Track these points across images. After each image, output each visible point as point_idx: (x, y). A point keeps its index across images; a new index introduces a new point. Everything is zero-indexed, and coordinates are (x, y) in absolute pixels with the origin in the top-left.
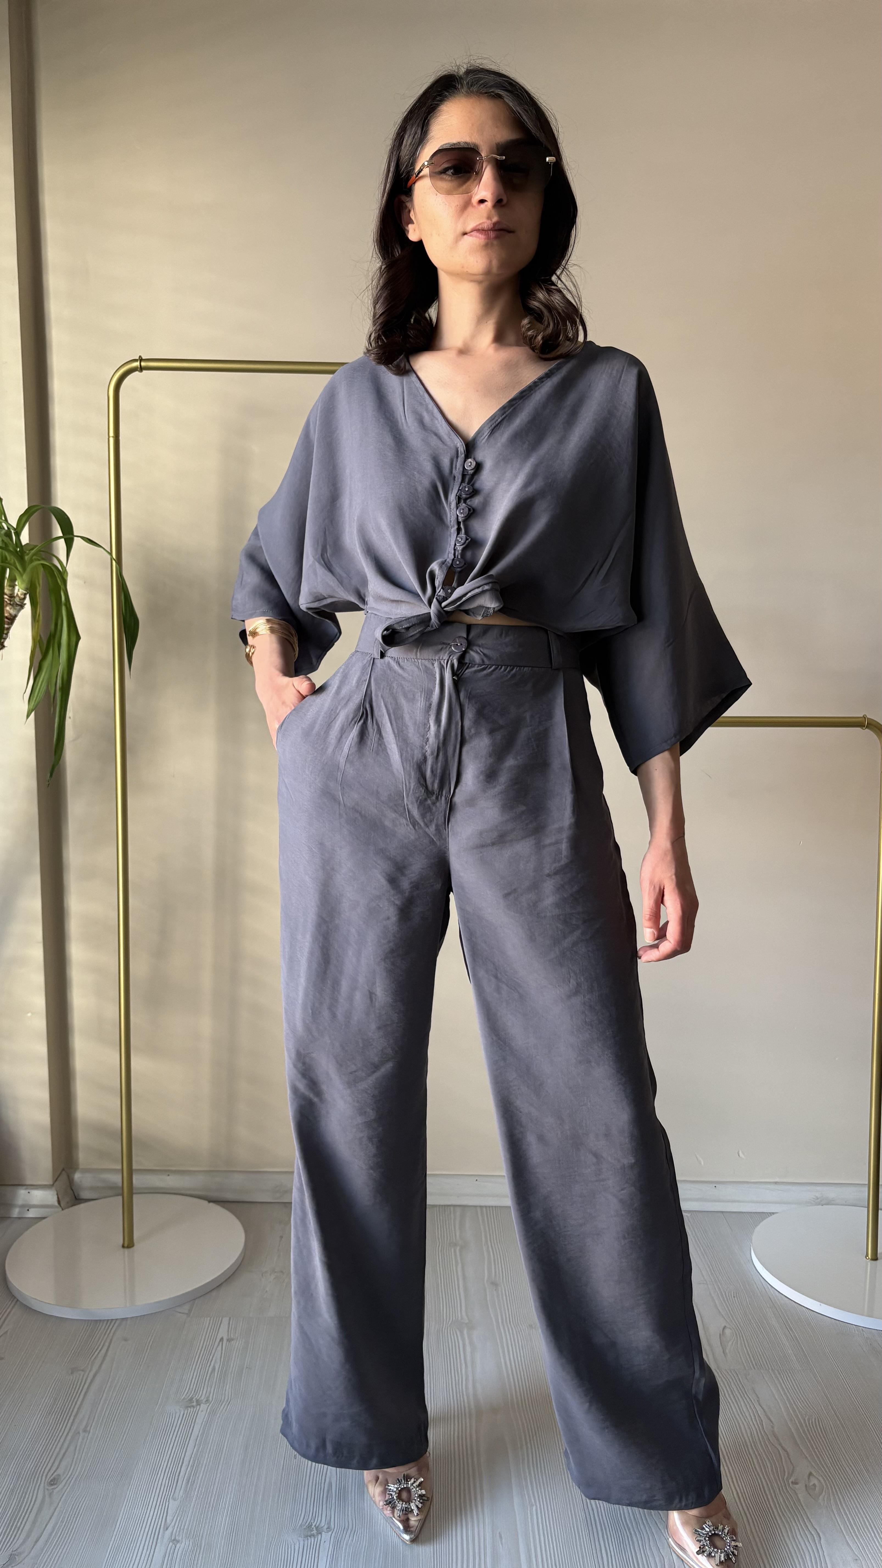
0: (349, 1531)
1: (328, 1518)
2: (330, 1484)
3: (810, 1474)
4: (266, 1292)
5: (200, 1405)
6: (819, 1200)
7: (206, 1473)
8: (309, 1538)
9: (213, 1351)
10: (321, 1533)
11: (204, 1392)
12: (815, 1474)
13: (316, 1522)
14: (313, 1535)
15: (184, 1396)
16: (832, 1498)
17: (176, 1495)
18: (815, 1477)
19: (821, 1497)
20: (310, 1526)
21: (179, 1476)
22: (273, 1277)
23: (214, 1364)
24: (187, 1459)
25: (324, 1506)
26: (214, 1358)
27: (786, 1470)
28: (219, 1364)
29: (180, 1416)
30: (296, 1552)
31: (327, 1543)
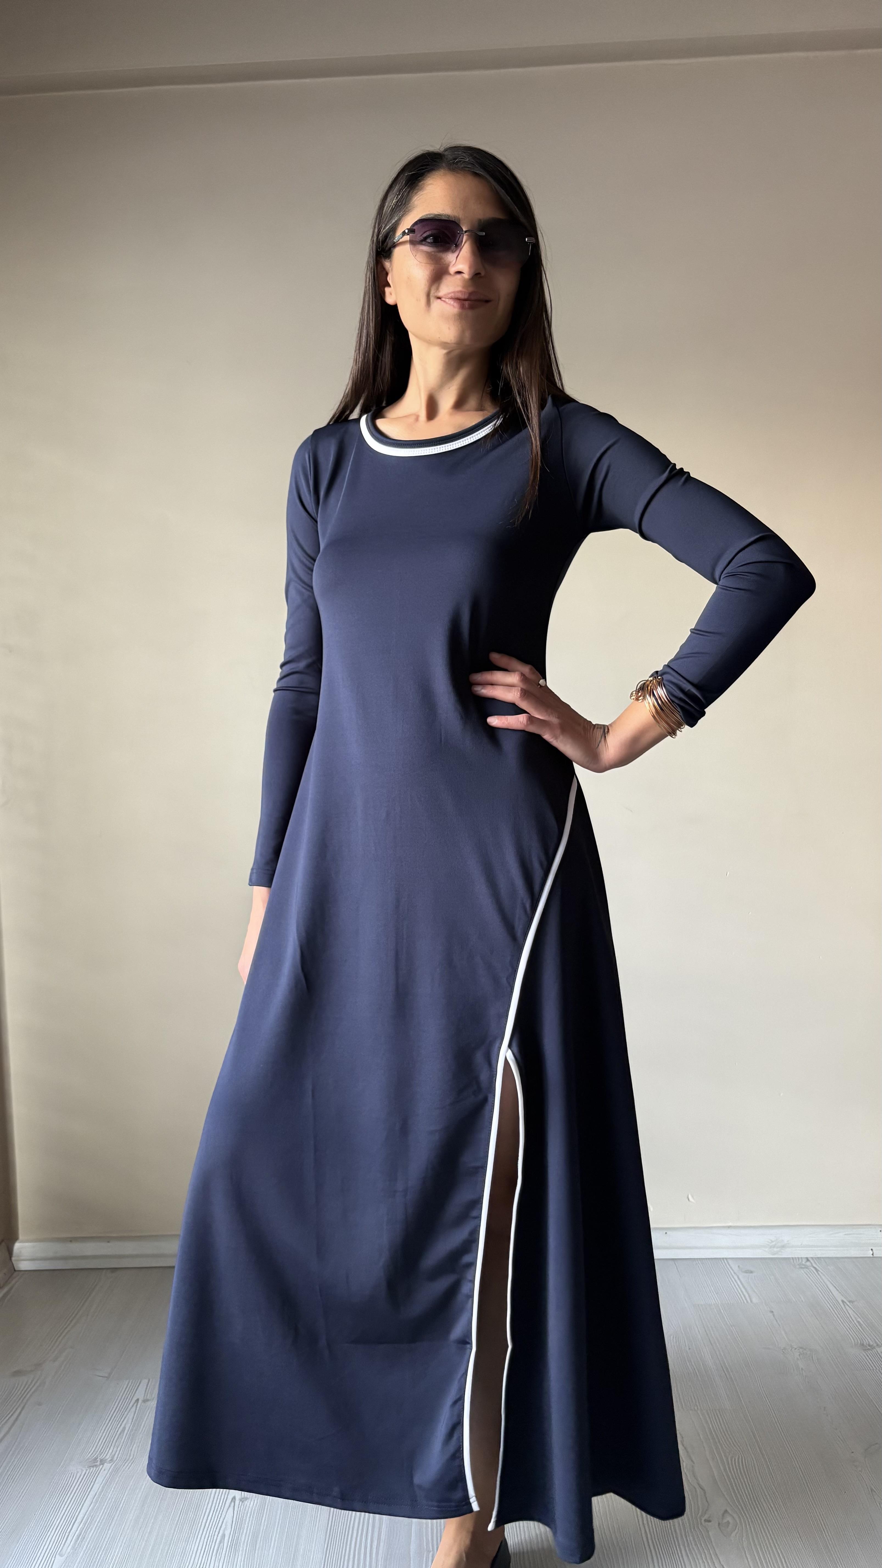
2: (224, 1536)
3: (726, 1511)
5: (103, 1464)
6: (774, 1243)
7: (98, 1529)
9: (127, 1412)
11: (110, 1451)
12: (730, 1512)
15: (88, 1456)
16: (744, 1535)
17: (63, 1552)
18: (730, 1514)
19: (733, 1534)
21: (70, 1532)
23: (125, 1425)
24: (81, 1515)
25: (213, 1558)
26: (126, 1419)
27: (700, 1509)
28: (130, 1425)
29: (81, 1475)
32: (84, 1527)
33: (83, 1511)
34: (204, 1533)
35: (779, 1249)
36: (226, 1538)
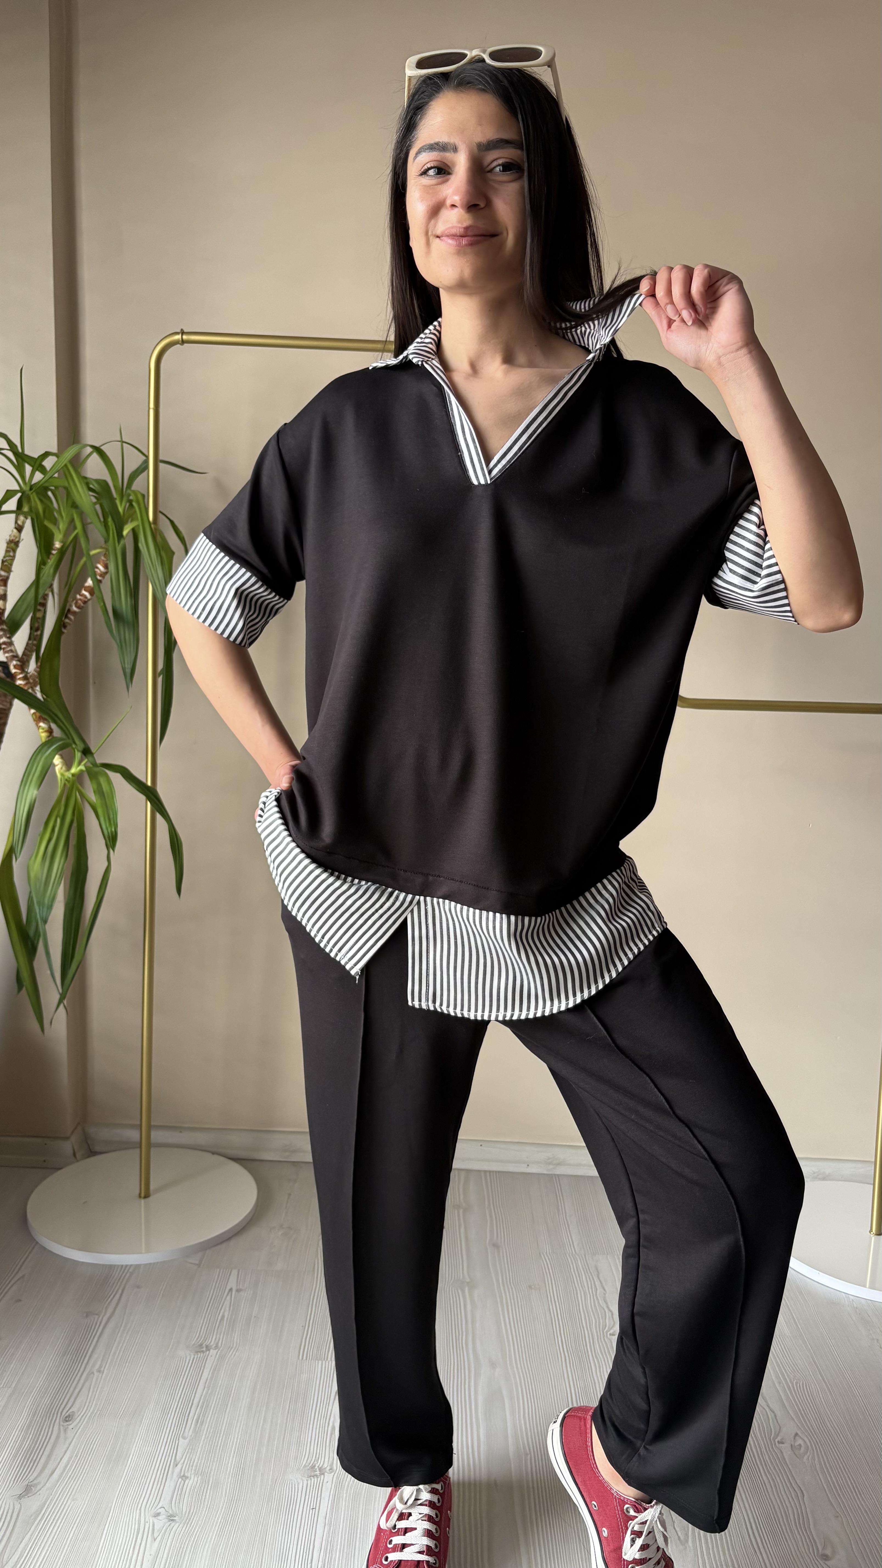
3: (796, 1434)
4: (274, 1246)
5: (209, 1350)
6: (816, 1175)
7: (215, 1415)
8: (312, 1478)
9: (223, 1301)
10: (323, 1474)
11: (215, 1336)
12: (800, 1434)
13: (320, 1463)
14: (317, 1476)
15: (194, 1342)
17: (186, 1434)
18: (801, 1437)
19: (806, 1457)
20: (313, 1467)
22: (281, 1232)
23: (223, 1312)
24: (196, 1401)
25: (327, 1449)
26: (224, 1306)
27: (773, 1430)
28: (227, 1313)
29: (190, 1360)
30: (300, 1491)
31: (330, 1483)
32: (201, 1411)
33: (198, 1395)
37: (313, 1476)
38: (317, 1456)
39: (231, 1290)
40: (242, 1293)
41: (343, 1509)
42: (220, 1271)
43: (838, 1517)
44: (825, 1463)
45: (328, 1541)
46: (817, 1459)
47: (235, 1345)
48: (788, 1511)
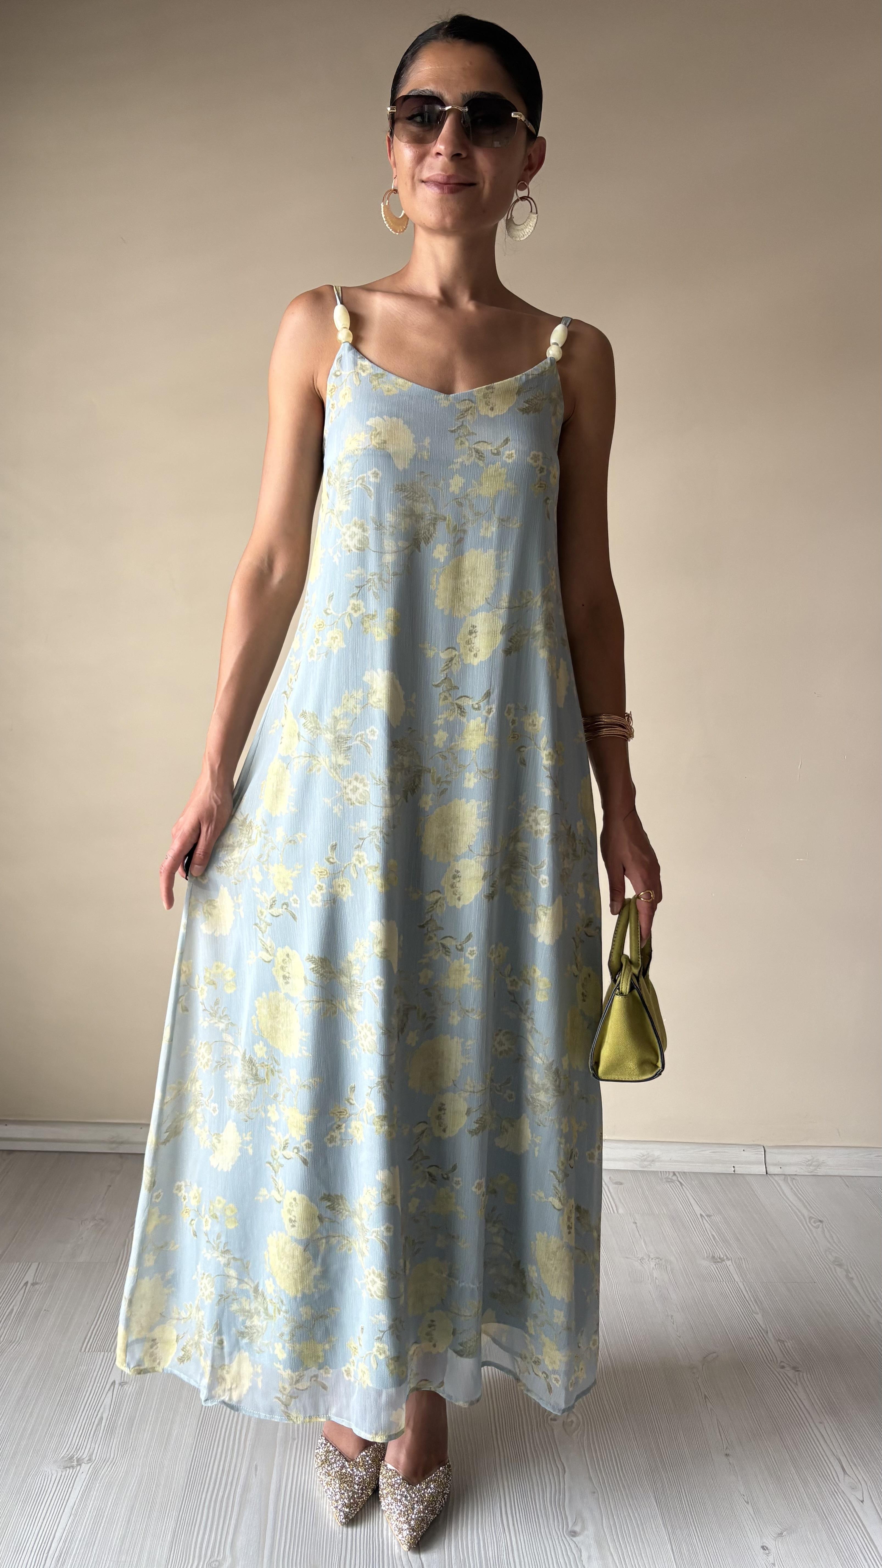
0: (108, 1463)
1: (91, 1450)
2: (101, 1418)
4: (82, 1238)
6: (645, 1157)
8: (68, 1469)
9: (15, 1295)
10: (80, 1465)
13: (79, 1454)
14: (73, 1467)
19: (575, 1434)
20: (71, 1458)
22: (92, 1224)
23: (13, 1306)
25: (90, 1439)
26: (14, 1301)
28: (17, 1307)
30: (52, 1483)
31: (84, 1474)
34: (83, 1415)
35: (649, 1163)
36: (104, 1421)
37: (69, 1468)
38: (78, 1447)
39: (27, 1283)
40: (37, 1287)
41: (93, 1498)
42: (20, 1264)
43: (594, 1493)
44: (593, 1438)
45: (70, 1532)
46: (586, 1436)
47: (18, 1338)
48: (546, 1488)
